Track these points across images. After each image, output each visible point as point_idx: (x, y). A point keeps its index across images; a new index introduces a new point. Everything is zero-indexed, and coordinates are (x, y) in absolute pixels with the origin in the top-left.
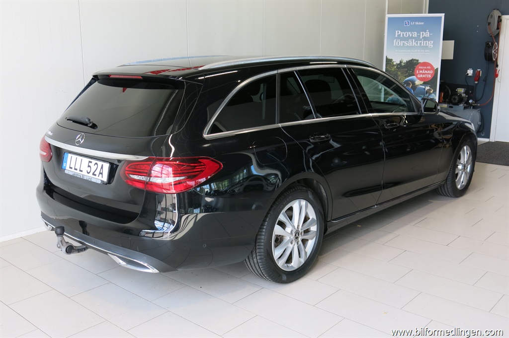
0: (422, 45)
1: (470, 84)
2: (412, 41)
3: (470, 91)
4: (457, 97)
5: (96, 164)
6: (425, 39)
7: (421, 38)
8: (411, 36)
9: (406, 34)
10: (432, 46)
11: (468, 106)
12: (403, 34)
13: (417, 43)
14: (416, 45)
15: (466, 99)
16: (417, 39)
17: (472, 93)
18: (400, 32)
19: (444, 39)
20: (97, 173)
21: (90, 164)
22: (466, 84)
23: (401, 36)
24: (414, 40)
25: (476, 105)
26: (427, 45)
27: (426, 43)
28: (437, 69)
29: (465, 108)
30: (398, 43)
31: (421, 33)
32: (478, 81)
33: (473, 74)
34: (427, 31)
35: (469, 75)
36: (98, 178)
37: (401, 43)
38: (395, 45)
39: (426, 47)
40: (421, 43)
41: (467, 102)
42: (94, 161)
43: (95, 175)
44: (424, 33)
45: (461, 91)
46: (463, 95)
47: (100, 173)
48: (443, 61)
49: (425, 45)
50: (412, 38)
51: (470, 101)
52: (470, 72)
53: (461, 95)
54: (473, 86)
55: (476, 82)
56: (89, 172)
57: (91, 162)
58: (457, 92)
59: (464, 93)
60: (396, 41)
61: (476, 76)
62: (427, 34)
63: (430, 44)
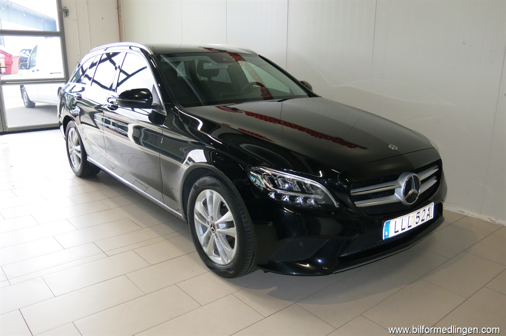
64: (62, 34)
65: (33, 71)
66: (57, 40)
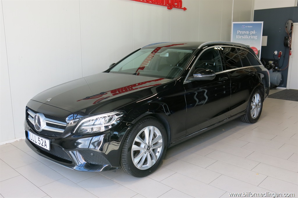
0: (251, 38)
1: (276, 58)
2: (246, 36)
3: (276, 62)
4: (269, 66)
6: (253, 35)
7: (251, 34)
8: (245, 33)
9: (243, 32)
10: (257, 38)
11: (275, 70)
12: (241, 32)
13: (249, 37)
14: (248, 38)
15: (274, 67)
16: (249, 35)
17: (277, 64)
18: (239, 31)
19: (263, 35)
22: (274, 59)
23: (240, 33)
24: (247, 35)
25: (279, 70)
26: (254, 38)
27: (253, 37)
28: (259, 51)
29: (273, 71)
30: (239, 37)
31: (251, 32)
32: (280, 57)
33: (277, 54)
34: (254, 30)
35: (275, 54)
37: (240, 37)
38: (237, 38)
39: (253, 39)
40: (251, 37)
41: (274, 69)
44: (252, 32)
45: (271, 62)
46: (272, 65)
48: (262, 47)
49: (253, 38)
50: (246, 34)
51: (276, 68)
52: (276, 53)
53: (271, 64)
54: (277, 60)
55: (279, 58)
58: (269, 63)
59: (273, 63)
60: (238, 36)
61: (279, 55)
62: (254, 32)
63: (255, 37)
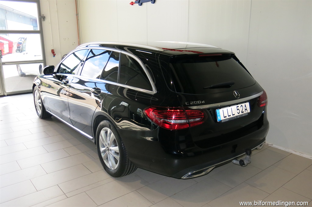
5: (242, 106)
20: (244, 110)
21: (238, 108)
36: (245, 113)
42: (239, 105)
43: (243, 112)
47: (245, 110)
56: (239, 112)
57: (238, 107)
64: (41, 32)
65: (24, 54)
66: (38, 36)
